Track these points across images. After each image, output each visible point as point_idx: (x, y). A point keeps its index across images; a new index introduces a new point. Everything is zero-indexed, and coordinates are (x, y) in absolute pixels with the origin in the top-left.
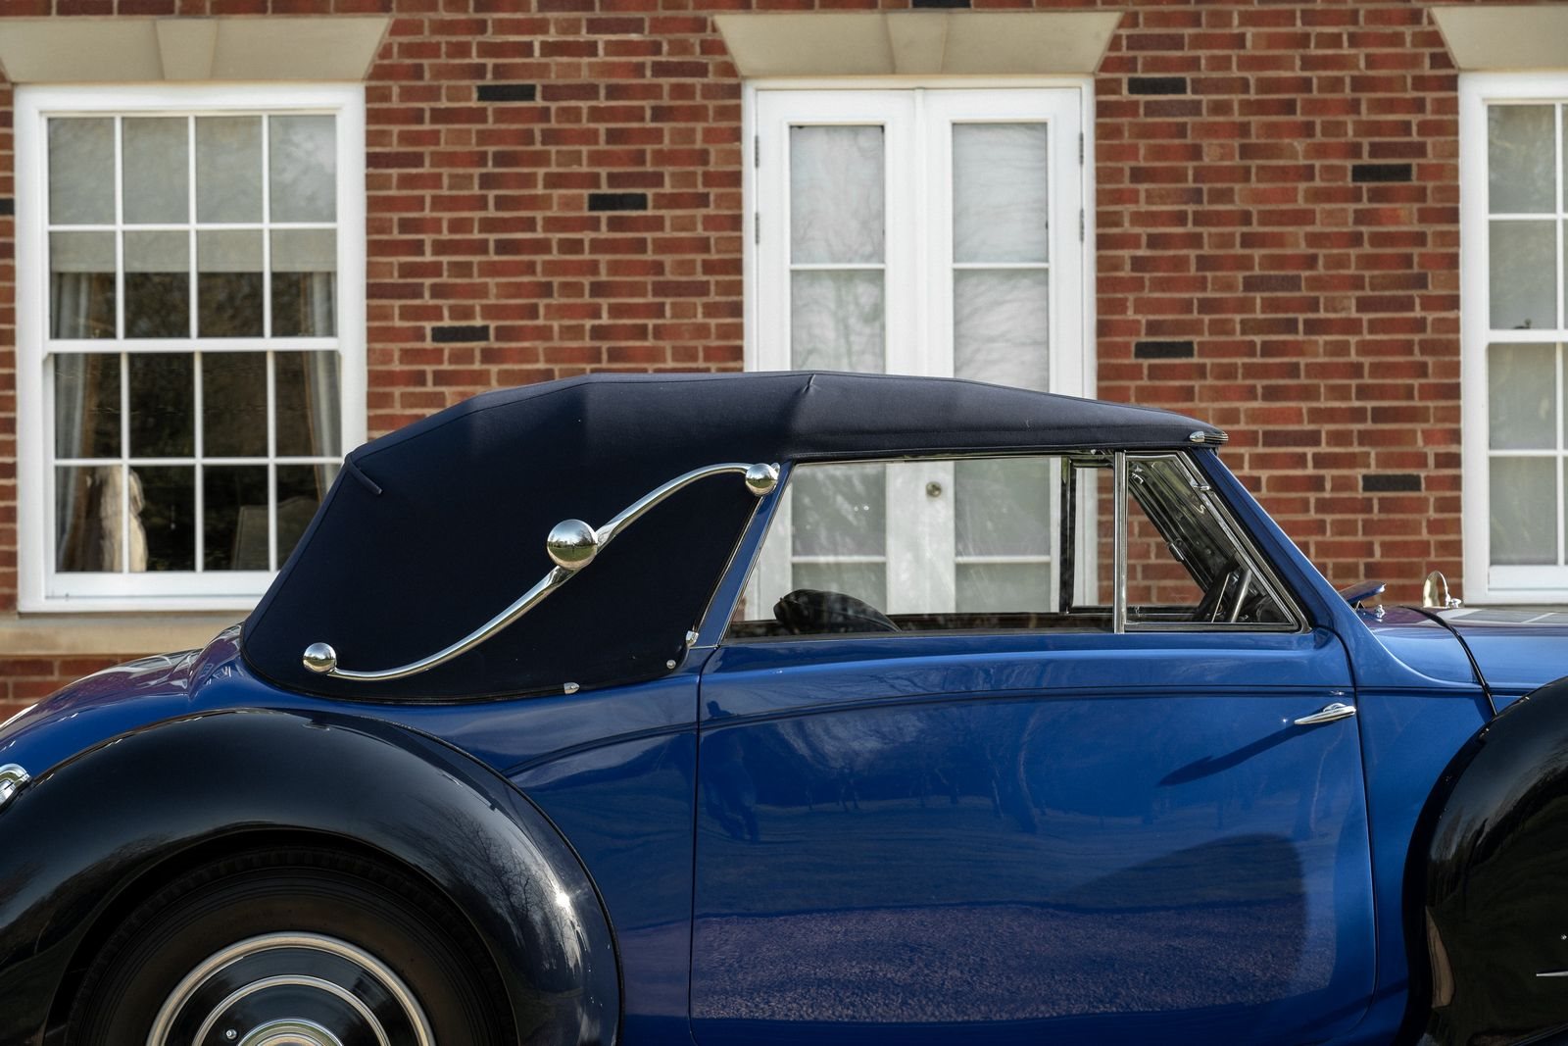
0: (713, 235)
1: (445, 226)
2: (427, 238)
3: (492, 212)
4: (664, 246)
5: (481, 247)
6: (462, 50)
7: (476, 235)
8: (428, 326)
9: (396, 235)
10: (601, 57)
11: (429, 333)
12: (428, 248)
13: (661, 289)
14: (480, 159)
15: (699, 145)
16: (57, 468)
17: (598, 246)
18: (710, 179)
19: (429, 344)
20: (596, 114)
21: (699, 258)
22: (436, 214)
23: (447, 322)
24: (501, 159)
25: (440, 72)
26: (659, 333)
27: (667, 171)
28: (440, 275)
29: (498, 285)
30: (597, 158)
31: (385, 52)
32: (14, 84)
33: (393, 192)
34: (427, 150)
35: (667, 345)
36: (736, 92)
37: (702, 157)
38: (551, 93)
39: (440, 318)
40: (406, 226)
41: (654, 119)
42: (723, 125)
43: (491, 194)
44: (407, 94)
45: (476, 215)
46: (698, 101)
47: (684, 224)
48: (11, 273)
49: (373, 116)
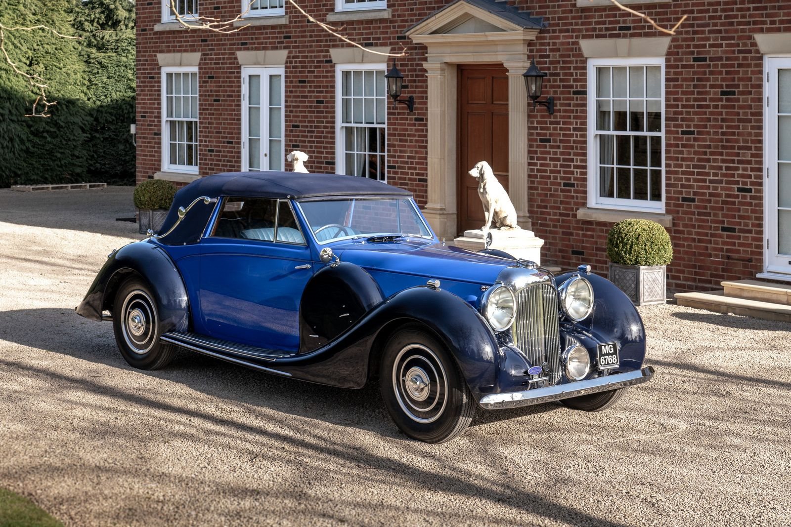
0: (753, 104)
1: (684, 100)
2: (680, 103)
3: (696, 96)
4: (740, 107)
5: (692, 106)
6: (688, 46)
8: (680, 130)
9: (672, 102)
11: (680, 132)
12: (680, 107)
13: (740, 121)
14: (693, 79)
15: (749, 76)
16: (600, 167)
17: (723, 107)
18: (753, 86)
19: (680, 135)
20: (723, 66)
21: (749, 111)
22: (682, 96)
23: (684, 129)
24: (699, 80)
25: (684, 53)
26: (739, 134)
27: (741, 83)
28: (683, 115)
29: (697, 118)
30: (723, 80)
31: (670, 48)
32: (586, 58)
33: (672, 90)
34: (680, 77)
35: (741, 138)
36: (761, 58)
37: (750, 79)
38: (711, 59)
41: (738, 67)
42: (756, 69)
43: (696, 90)
44: (675, 60)
45: (692, 97)
46: (749, 62)
47: (745, 100)
48: (585, 112)
49: (667, 67)
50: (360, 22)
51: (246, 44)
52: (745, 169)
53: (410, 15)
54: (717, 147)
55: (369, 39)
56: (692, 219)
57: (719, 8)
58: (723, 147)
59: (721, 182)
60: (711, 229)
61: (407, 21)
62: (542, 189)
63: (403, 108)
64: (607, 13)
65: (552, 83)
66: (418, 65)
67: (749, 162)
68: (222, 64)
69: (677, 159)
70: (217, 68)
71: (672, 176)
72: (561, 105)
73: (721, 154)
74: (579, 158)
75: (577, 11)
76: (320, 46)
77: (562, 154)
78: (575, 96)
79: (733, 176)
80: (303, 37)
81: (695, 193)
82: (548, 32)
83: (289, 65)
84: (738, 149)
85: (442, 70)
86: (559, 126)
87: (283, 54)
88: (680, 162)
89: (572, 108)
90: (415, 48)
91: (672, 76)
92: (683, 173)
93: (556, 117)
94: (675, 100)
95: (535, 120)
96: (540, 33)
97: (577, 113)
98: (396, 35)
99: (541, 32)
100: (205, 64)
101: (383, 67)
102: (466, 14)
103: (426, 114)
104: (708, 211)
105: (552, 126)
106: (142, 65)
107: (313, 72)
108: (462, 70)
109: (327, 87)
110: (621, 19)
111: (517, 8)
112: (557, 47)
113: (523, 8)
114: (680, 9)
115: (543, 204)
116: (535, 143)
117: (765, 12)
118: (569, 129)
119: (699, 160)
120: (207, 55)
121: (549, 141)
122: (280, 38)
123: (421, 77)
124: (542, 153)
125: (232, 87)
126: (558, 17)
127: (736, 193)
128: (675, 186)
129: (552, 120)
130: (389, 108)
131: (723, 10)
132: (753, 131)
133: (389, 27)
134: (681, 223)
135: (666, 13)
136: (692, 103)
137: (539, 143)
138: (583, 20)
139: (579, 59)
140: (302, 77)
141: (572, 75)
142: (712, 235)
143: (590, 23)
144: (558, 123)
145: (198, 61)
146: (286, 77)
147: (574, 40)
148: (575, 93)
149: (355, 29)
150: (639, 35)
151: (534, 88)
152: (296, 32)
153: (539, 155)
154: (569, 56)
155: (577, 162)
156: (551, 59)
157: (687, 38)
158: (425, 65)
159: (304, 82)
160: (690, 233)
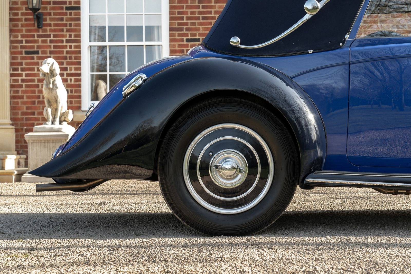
1: (189, 13)
2: (185, 16)
3: (201, 10)
5: (198, 18)
7: (197, 15)
8: (185, 38)
9: (177, 15)
11: (185, 40)
12: (185, 19)
16: (91, 75)
19: (185, 43)
22: (187, 10)
23: (189, 37)
28: (188, 25)
29: (202, 28)
33: (176, 5)
39: (188, 36)
40: (179, 13)
45: (197, 10)
48: (79, 25)
62: (28, 97)
72: (52, 19)
74: (73, 67)
78: (68, 11)
86: (49, 39)
89: (64, 22)
93: (46, 31)
95: (19, 34)
97: (70, 26)
105: (40, 39)
115: (29, 111)
116: (19, 56)
118: (62, 41)
121: (37, 52)
124: (27, 64)
129: (41, 33)
137: (24, 55)
144: (49, 36)
148: (67, 8)
153: (24, 66)
155: (71, 70)
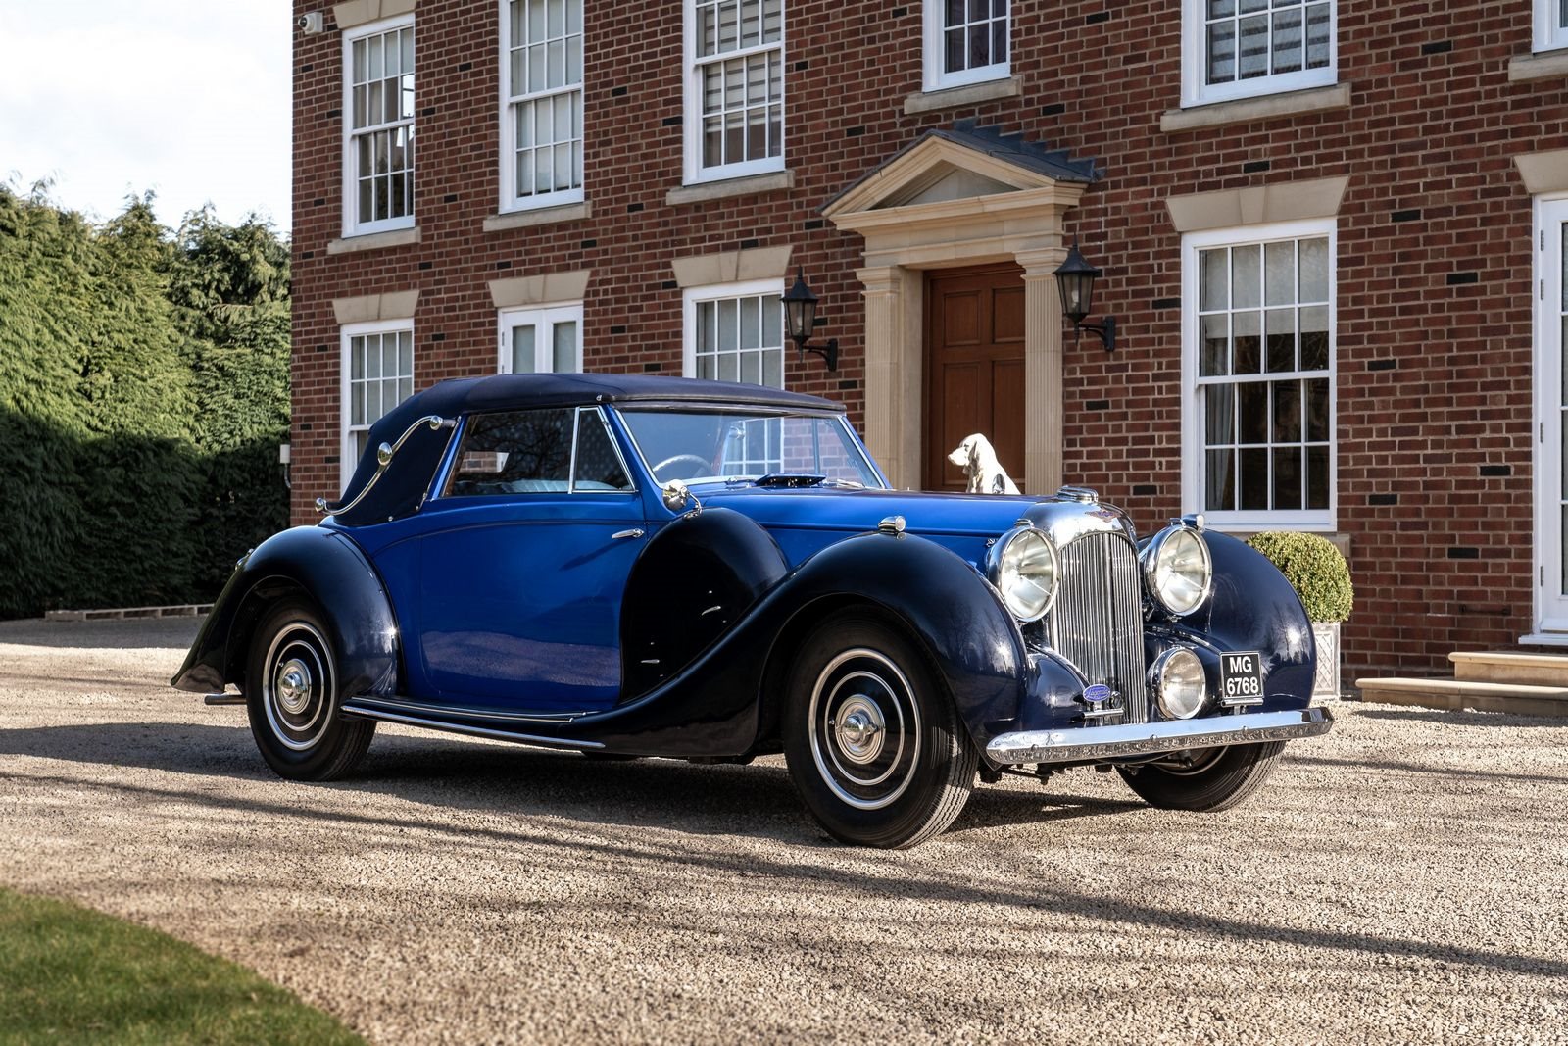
0: (1512, 296)
1: (1375, 299)
2: (1366, 307)
3: (1398, 290)
4: (1486, 305)
5: (1391, 311)
6: (1383, 192)
8: (1366, 360)
9: (1351, 307)
10: (1455, 189)
11: (1366, 365)
12: (1366, 314)
13: (1485, 332)
14: (1392, 257)
15: (1505, 240)
16: (1207, 450)
17: (1452, 307)
18: (1511, 261)
20: (1452, 225)
21: (1504, 311)
22: (1370, 293)
23: (1376, 358)
24: (1404, 257)
25: (1375, 206)
26: (1484, 359)
27: (1488, 256)
28: (1372, 329)
29: (1400, 334)
30: (1452, 252)
31: (1346, 197)
32: (1180, 233)
33: (1350, 281)
34: (1366, 254)
35: (1488, 366)
36: (1528, 203)
37: (1507, 247)
38: (1429, 214)
39: (1372, 356)
41: (1482, 225)
42: (1519, 225)
43: (1398, 278)
44: (1357, 221)
45: (1391, 292)
46: (1505, 211)
47: (1497, 290)
48: (1177, 340)
49: (1341, 236)
50: (731, 201)
51: (507, 265)
52: (1496, 429)
53: (830, 179)
54: (1439, 389)
55: (750, 233)
56: (1390, 537)
57: (1444, 109)
58: (1453, 388)
59: (1448, 458)
60: (1427, 556)
61: (824, 191)
63: (816, 366)
64: (1222, 138)
65: (1111, 289)
66: (845, 276)
67: (1505, 414)
68: (461, 308)
69: (1361, 419)
70: (450, 318)
71: (1351, 455)
72: (1130, 331)
73: (1449, 402)
74: (1165, 434)
75: (1162, 141)
76: (654, 256)
77: (1131, 428)
78: (1157, 311)
79: (1473, 443)
80: (618, 240)
81: (1396, 486)
82: (1104, 187)
83: (592, 300)
84: (1482, 389)
85: (894, 281)
86: (1124, 374)
87: (582, 277)
88: (1366, 426)
89: (1151, 335)
90: (841, 244)
91: (1351, 254)
92: (1373, 446)
93: (1119, 356)
94: (1357, 301)
95: (1078, 367)
96: (1088, 190)
97: (1161, 343)
98: (803, 221)
99: (1091, 188)
100: (425, 312)
101: (778, 287)
102: (942, 164)
103: (861, 373)
104: (1423, 518)
105: (1111, 375)
106: (305, 325)
107: (640, 308)
108: (932, 282)
109: (667, 336)
110: (1250, 149)
111: (1043, 146)
112: (1123, 215)
113: (1054, 145)
114: (1366, 119)
116: (1078, 413)
117: (1536, 109)
118: (1146, 379)
119: (1405, 418)
120: (431, 293)
121: (1105, 405)
122: (575, 246)
123: (853, 298)
124: (1091, 430)
125: (479, 352)
126: (1124, 156)
127: (1479, 478)
128: (1357, 473)
129: (1112, 362)
130: (788, 368)
131: (1453, 113)
132: (1512, 351)
133: (789, 207)
134: (1368, 547)
135: (1338, 129)
136: (1390, 304)
137: (1085, 411)
138: (1173, 158)
139: (1164, 236)
140: (617, 320)
141: (1151, 268)
142: (1431, 567)
143: (1187, 163)
144: (1124, 368)
145: (412, 306)
146: (586, 323)
147: (1155, 199)
148: (1157, 304)
149: (722, 216)
150: (1285, 178)
151: (1075, 297)
152: (605, 232)
153: (1085, 435)
154: (1145, 232)
155: (1161, 442)
156: (1110, 241)
157: (1380, 176)
158: (861, 275)
159: (622, 330)
160: (1386, 566)
